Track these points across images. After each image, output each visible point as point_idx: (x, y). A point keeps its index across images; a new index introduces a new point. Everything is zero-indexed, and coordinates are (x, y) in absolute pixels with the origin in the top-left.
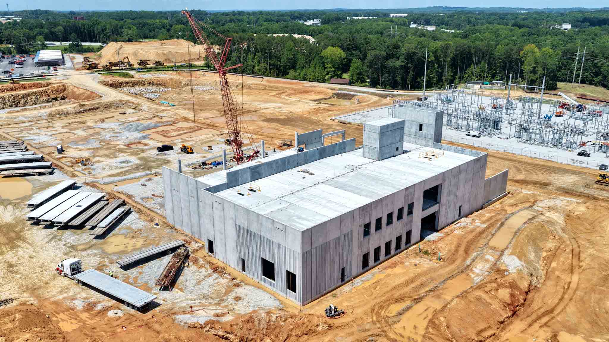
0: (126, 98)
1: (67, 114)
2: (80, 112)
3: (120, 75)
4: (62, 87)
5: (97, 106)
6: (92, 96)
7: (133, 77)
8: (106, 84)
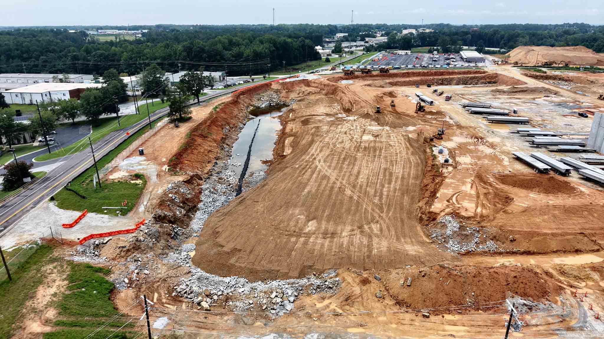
0: (547, 86)
1: (504, 92)
2: (513, 92)
3: (535, 71)
4: (495, 75)
5: (525, 89)
6: (518, 82)
7: (546, 73)
8: (526, 75)
